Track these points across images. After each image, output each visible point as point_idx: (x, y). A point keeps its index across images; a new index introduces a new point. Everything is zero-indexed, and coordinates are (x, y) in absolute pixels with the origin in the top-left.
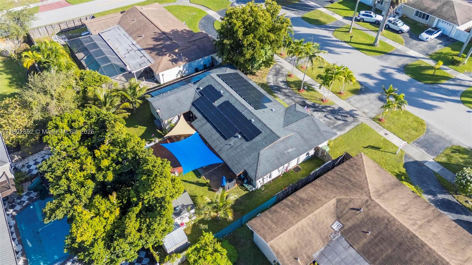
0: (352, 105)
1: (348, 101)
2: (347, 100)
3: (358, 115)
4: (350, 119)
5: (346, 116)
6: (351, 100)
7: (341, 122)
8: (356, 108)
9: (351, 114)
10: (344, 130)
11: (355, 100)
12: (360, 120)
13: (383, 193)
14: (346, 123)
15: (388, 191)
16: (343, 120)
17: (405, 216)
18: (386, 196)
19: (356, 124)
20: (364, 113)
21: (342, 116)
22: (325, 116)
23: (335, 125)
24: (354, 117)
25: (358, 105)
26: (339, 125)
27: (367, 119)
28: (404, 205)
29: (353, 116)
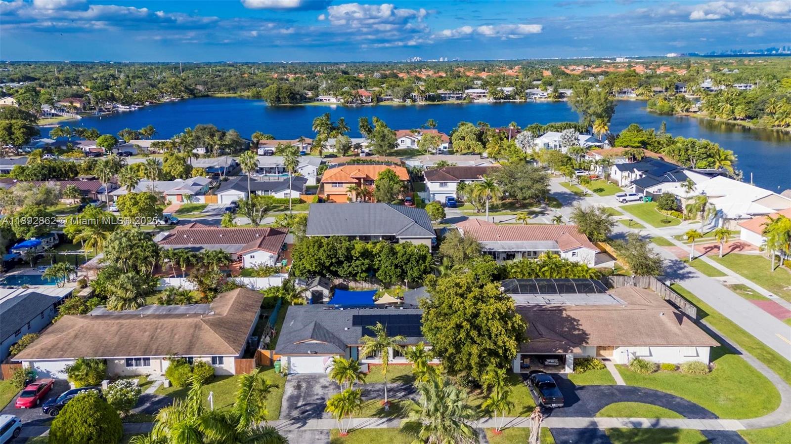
0: (314, 430)
1: (325, 432)
2: (327, 433)
3: (293, 424)
4: (295, 413)
5: (303, 413)
6: (323, 436)
7: (300, 404)
8: (305, 431)
9: (302, 420)
10: (287, 400)
11: (318, 439)
12: (285, 421)
13: (194, 331)
14: (293, 406)
15: (193, 336)
16: (300, 407)
17: (169, 327)
18: (192, 331)
19: (283, 414)
20: (290, 431)
21: (307, 411)
22: (323, 399)
23: (301, 398)
24: (294, 419)
25: (307, 436)
26: (298, 401)
27: (280, 426)
28: (175, 334)
29: (297, 420)
